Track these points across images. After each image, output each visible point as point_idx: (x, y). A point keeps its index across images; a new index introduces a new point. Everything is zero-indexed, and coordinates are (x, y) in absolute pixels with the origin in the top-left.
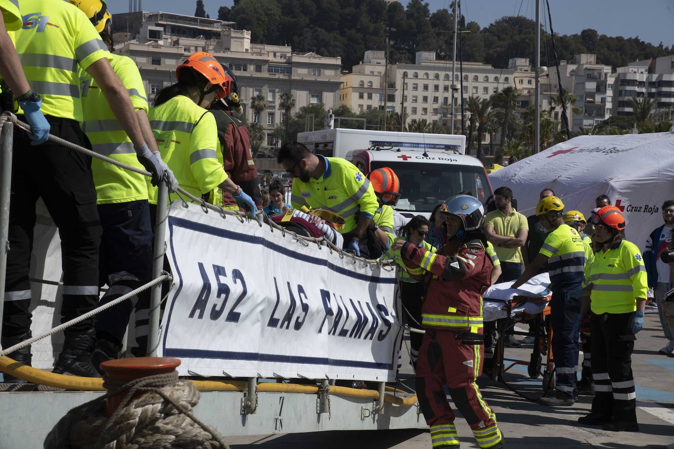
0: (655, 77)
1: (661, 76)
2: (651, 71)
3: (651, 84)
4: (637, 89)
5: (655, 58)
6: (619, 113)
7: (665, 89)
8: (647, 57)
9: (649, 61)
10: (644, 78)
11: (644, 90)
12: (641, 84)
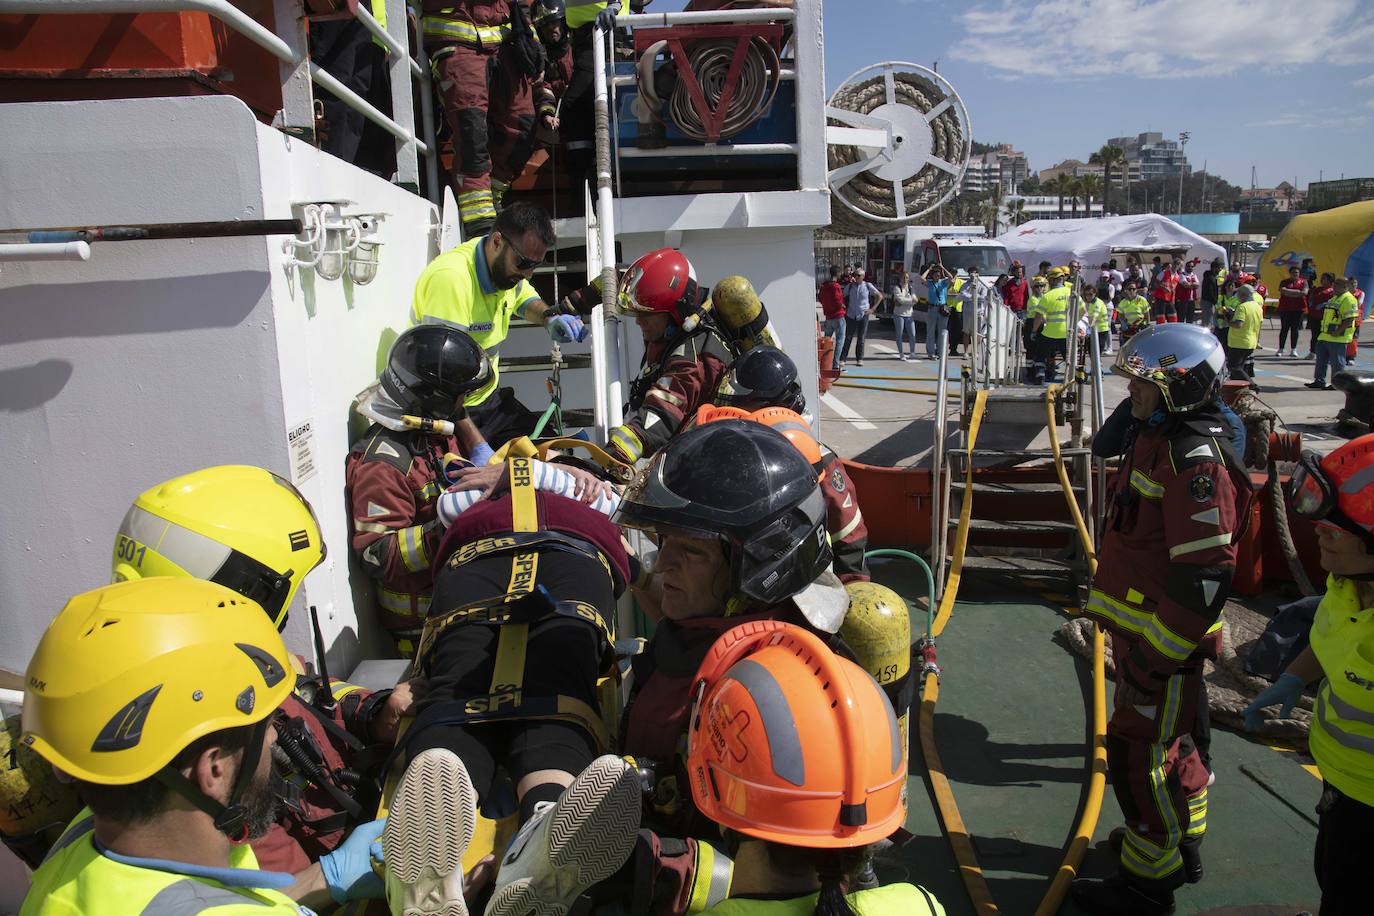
0: (986, 166)
1: (990, 165)
2: (984, 162)
3: (985, 171)
4: (976, 174)
5: (986, 153)
6: (966, 191)
7: (993, 174)
8: (980, 153)
9: (983, 156)
10: (979, 166)
11: (980, 175)
12: (978, 171)
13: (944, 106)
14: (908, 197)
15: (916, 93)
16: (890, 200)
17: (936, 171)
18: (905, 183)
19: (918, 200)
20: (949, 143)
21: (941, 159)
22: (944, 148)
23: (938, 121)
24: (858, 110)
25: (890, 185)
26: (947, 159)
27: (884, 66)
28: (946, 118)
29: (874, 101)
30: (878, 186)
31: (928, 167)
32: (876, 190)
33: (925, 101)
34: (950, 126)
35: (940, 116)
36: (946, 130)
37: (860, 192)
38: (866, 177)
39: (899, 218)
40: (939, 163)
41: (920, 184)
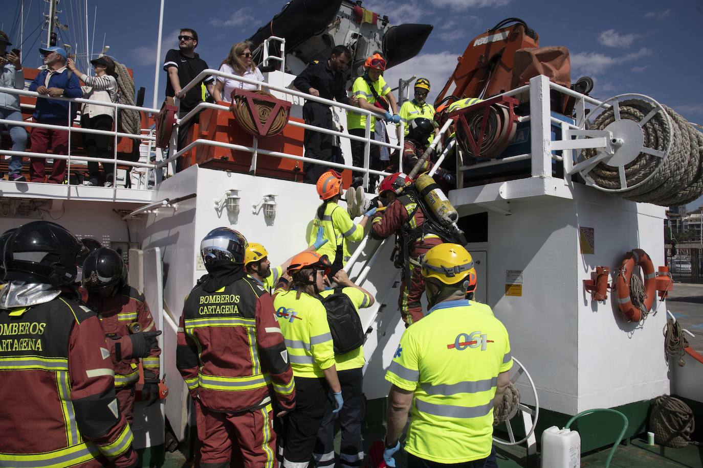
13: (652, 114)
14: (628, 176)
15: (632, 110)
16: (617, 179)
17: (648, 156)
18: (627, 167)
19: (636, 177)
20: (657, 138)
21: (651, 149)
22: (653, 140)
23: (648, 125)
24: (598, 129)
25: (616, 169)
26: (656, 148)
27: (612, 100)
28: (654, 121)
29: (607, 121)
30: (609, 171)
31: (641, 155)
32: (608, 173)
33: (638, 113)
34: (657, 126)
35: (650, 121)
36: (655, 130)
37: (599, 176)
38: (601, 166)
39: (622, 189)
40: (651, 151)
41: (636, 167)
